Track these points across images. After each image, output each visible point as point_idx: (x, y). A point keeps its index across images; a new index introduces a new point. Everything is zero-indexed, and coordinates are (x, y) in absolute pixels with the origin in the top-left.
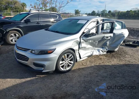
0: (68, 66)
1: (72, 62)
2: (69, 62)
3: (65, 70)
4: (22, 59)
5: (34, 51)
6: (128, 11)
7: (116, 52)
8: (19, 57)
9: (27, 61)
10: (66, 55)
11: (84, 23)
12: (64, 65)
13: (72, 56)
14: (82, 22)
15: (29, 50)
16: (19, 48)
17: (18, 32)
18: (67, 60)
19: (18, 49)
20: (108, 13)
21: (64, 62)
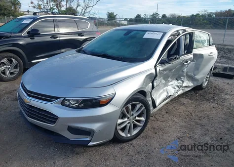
0: (135, 126)
1: (143, 119)
2: (137, 118)
3: (129, 135)
4: (40, 117)
5: (69, 100)
6: (193, 15)
7: (205, 89)
8: (32, 114)
9: (54, 122)
10: (130, 106)
11: (159, 38)
12: (125, 127)
13: (141, 107)
14: (152, 35)
15: (57, 98)
16: (31, 94)
17: (15, 56)
18: (133, 115)
19: (29, 96)
20: (161, 18)
21: (126, 119)
